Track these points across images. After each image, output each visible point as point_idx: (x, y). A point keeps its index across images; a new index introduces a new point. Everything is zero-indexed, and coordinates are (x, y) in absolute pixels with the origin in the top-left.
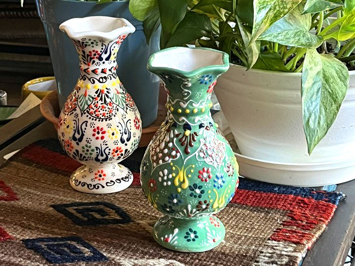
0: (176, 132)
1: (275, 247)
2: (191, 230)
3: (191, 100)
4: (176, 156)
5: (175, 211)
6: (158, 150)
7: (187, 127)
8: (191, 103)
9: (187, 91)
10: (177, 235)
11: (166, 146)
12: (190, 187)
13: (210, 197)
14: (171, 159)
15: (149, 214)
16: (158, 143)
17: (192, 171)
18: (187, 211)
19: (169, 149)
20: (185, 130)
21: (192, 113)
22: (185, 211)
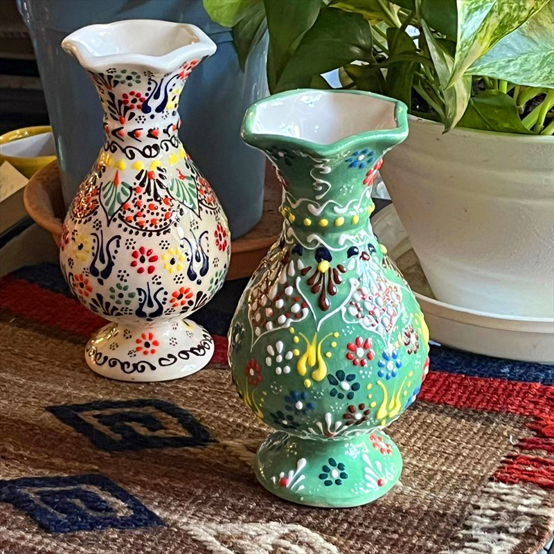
0: (302, 265)
1: (503, 497)
2: (332, 462)
3: (332, 201)
4: (301, 314)
5: (298, 425)
6: (264, 302)
7: (323, 254)
8: (331, 207)
9: (322, 181)
10: (304, 471)
11: (281, 294)
12: (329, 376)
13: (370, 396)
14: (291, 320)
15: (247, 425)
16: (264, 287)
17: (334, 344)
18: (325, 425)
19: (286, 298)
20: (319, 261)
21: (333, 227)
22: (320, 425)
